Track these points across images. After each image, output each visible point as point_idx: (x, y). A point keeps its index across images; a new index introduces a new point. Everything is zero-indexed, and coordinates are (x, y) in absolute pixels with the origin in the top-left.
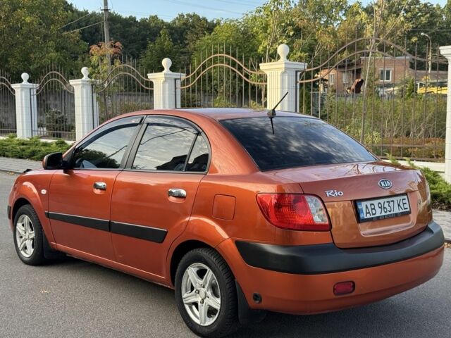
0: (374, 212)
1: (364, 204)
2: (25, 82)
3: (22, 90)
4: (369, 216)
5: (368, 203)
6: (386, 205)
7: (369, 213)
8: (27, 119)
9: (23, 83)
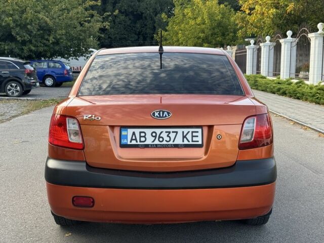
0: (143, 139)
1: (130, 131)
2: (289, 38)
3: (285, 43)
4: (134, 142)
5: (137, 131)
6: (164, 135)
7: (136, 139)
8: (287, 65)
9: (288, 38)
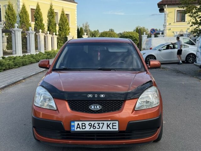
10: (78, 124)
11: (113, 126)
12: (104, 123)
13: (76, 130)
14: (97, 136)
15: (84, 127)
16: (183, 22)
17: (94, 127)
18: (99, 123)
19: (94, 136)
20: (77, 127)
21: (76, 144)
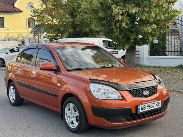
10: (142, 107)
11: (159, 104)
12: (154, 103)
13: (140, 112)
14: (149, 114)
15: (145, 109)
16: (3, 27)
17: (150, 107)
18: (152, 104)
19: (146, 114)
20: (141, 109)
21: (138, 123)
